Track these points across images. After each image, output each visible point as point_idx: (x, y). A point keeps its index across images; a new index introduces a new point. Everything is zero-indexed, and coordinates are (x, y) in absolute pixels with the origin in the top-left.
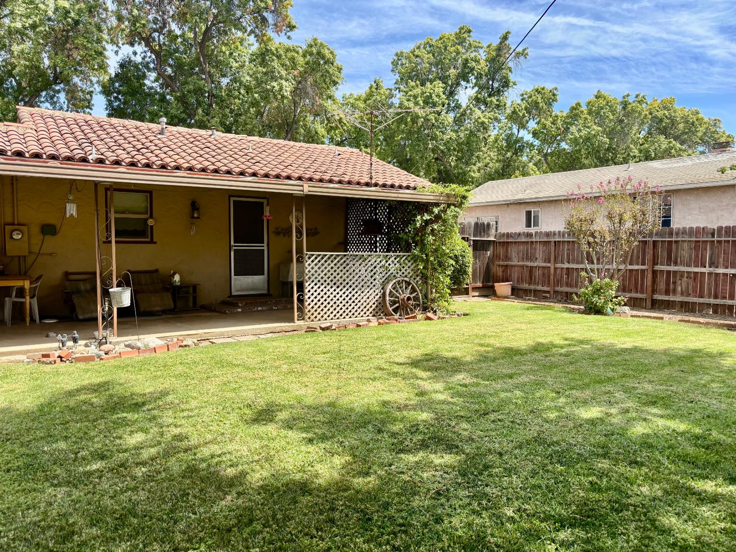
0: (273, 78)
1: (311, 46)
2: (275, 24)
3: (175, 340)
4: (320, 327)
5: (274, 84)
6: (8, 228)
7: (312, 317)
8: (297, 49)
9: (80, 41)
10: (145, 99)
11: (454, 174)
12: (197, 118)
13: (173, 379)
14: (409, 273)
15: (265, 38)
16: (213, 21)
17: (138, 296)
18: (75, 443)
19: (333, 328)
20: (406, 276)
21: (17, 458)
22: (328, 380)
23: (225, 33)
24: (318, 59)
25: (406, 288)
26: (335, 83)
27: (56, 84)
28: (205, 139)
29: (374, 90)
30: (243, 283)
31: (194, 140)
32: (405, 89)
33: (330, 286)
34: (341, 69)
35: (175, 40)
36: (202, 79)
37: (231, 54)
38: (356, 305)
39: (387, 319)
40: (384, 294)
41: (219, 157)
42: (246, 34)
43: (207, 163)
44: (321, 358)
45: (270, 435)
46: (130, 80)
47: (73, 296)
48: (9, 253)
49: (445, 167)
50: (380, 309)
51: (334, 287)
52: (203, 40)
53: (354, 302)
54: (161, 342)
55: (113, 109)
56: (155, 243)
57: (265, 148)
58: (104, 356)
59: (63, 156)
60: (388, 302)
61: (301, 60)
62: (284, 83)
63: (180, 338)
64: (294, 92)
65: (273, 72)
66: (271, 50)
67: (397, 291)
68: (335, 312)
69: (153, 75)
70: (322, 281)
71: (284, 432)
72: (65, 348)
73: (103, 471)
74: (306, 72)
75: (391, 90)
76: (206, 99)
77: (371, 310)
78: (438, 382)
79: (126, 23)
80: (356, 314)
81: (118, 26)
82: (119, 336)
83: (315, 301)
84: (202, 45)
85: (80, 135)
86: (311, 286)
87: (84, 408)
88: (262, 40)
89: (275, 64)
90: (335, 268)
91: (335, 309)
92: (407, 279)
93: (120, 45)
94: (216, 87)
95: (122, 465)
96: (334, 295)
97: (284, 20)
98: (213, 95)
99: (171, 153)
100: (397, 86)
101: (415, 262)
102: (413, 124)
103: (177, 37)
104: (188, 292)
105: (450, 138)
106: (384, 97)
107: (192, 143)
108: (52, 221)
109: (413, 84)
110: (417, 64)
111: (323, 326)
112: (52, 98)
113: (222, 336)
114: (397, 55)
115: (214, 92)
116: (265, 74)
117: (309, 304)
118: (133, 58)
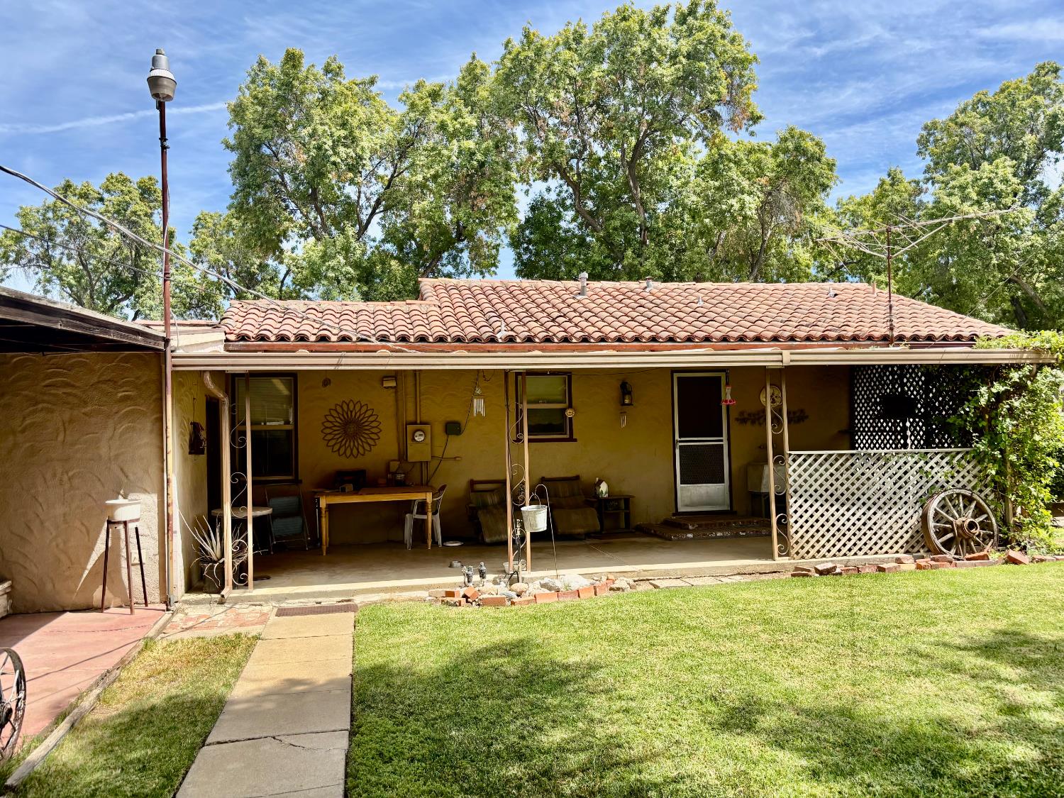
0: (731, 194)
1: (785, 140)
2: (732, 120)
3: (604, 579)
4: (817, 571)
5: (733, 201)
6: (410, 428)
7: (803, 552)
8: (765, 148)
9: (486, 187)
10: (560, 246)
11: (1043, 303)
12: (625, 262)
13: (605, 644)
14: (969, 481)
15: (717, 141)
16: (646, 131)
17: (556, 512)
18: (487, 728)
19: (838, 570)
20: (964, 487)
21: (421, 742)
22: (837, 667)
23: (663, 143)
24: (796, 156)
25: (965, 507)
26: (824, 187)
27: (460, 240)
28: (638, 294)
29: (887, 187)
30: (694, 495)
31: (622, 297)
32: (942, 179)
33: (829, 504)
34: (833, 165)
35: (598, 164)
36: (633, 209)
37: (671, 169)
38: (875, 534)
39: (933, 559)
40: (924, 518)
41: (657, 319)
42: (690, 140)
43: (641, 329)
44: (821, 624)
45: (749, 754)
46: (542, 223)
47: (480, 512)
48: (410, 459)
49: (1025, 293)
50: (918, 542)
51: (837, 506)
52: (633, 158)
53: (870, 529)
54: (586, 582)
55: (523, 263)
56: (575, 440)
57: (721, 298)
58: (516, 599)
59: (469, 337)
60: (932, 532)
61: (770, 162)
62: (746, 197)
63: (611, 577)
64: (761, 209)
65: (729, 185)
66: (726, 155)
67: (947, 512)
68: (839, 545)
69: (569, 214)
70: (816, 496)
71: (770, 752)
72: (471, 584)
73: (521, 779)
74: (778, 178)
75: (917, 183)
76: (638, 236)
77: (901, 542)
78: (1039, 688)
79: (539, 154)
80: (876, 548)
81: (530, 158)
82: (533, 569)
83: (806, 526)
84: (632, 165)
85: (487, 307)
86: (798, 504)
87: (495, 677)
88: (714, 143)
89: (734, 173)
90: (837, 475)
91: (839, 540)
92: (968, 493)
93: (531, 182)
94: (650, 217)
95: (545, 773)
96: (836, 517)
97: (744, 111)
98: (647, 228)
99: (594, 319)
100: (928, 176)
101: (979, 462)
102: (960, 230)
103: (600, 160)
104: (618, 508)
105: (1032, 246)
106: (906, 195)
107: (620, 302)
108: (456, 418)
109: (957, 168)
110: (962, 137)
111: (820, 567)
112: (454, 259)
113: (666, 575)
114: (926, 128)
115: (648, 225)
116: (718, 189)
117: (796, 532)
118: (546, 196)
